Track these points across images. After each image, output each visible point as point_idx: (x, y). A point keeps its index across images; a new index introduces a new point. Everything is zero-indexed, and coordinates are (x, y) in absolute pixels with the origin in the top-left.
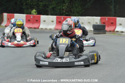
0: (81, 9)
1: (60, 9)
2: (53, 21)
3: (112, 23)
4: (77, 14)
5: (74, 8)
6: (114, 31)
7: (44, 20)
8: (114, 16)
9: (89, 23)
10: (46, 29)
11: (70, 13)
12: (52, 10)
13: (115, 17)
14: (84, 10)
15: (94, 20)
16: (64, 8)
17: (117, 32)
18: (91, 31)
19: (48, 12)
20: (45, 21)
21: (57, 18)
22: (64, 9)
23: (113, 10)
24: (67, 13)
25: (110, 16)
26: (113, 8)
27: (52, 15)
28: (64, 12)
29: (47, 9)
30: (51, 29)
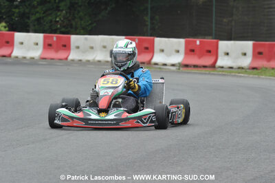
0: (90, 22)
1: (51, 21)
2: (37, 44)
3: (147, 48)
4: (82, 31)
5: (76, 20)
6: (149, 63)
7: (21, 41)
8: (151, 36)
9: (105, 47)
10: (25, 58)
11: (69, 29)
12: (36, 23)
13: (152, 38)
14: (94, 25)
15: (113, 42)
16: (58, 19)
17: (156, 64)
18: (108, 62)
19: (28, 26)
20: (22, 43)
21: (45, 38)
22: (58, 21)
23: (149, 23)
24: (63, 29)
25: (144, 36)
26: (149, 20)
27: (36, 31)
28: (59, 26)
29: (27, 20)
30: (33, 58)
